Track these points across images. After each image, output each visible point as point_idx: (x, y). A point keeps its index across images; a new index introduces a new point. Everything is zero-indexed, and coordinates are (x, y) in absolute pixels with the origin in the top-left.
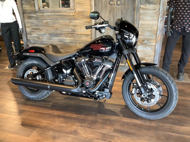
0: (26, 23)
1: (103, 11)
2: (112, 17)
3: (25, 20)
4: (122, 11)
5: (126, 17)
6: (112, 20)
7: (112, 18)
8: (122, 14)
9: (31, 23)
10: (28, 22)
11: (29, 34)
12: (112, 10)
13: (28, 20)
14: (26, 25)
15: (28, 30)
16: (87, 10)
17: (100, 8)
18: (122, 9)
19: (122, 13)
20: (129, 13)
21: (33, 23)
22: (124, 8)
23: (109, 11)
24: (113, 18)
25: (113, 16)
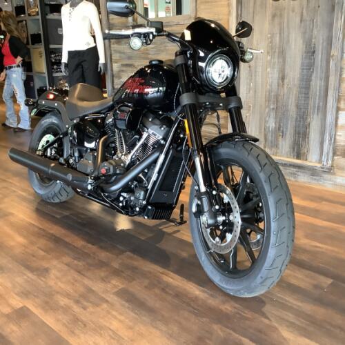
0: (113, 52)
1: (257, 18)
2: (278, 32)
3: (112, 46)
4: (302, 15)
5: (312, 30)
6: (278, 39)
7: (278, 35)
8: (303, 24)
9: (120, 52)
10: (116, 51)
11: (116, 77)
12: (278, 14)
13: (116, 46)
14: (113, 58)
15: (116, 67)
16: (221, 17)
17: (251, 10)
18: (303, 9)
19: (301, 21)
20: (319, 20)
21: (124, 53)
22: (308, 7)
23: (270, 17)
24: (280, 34)
25: (280, 30)
